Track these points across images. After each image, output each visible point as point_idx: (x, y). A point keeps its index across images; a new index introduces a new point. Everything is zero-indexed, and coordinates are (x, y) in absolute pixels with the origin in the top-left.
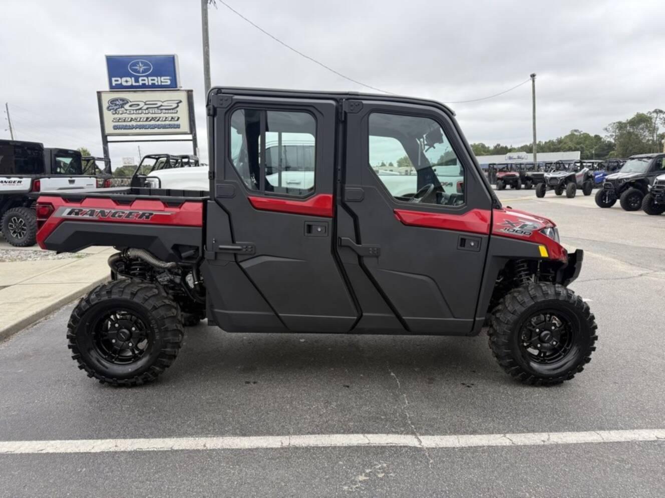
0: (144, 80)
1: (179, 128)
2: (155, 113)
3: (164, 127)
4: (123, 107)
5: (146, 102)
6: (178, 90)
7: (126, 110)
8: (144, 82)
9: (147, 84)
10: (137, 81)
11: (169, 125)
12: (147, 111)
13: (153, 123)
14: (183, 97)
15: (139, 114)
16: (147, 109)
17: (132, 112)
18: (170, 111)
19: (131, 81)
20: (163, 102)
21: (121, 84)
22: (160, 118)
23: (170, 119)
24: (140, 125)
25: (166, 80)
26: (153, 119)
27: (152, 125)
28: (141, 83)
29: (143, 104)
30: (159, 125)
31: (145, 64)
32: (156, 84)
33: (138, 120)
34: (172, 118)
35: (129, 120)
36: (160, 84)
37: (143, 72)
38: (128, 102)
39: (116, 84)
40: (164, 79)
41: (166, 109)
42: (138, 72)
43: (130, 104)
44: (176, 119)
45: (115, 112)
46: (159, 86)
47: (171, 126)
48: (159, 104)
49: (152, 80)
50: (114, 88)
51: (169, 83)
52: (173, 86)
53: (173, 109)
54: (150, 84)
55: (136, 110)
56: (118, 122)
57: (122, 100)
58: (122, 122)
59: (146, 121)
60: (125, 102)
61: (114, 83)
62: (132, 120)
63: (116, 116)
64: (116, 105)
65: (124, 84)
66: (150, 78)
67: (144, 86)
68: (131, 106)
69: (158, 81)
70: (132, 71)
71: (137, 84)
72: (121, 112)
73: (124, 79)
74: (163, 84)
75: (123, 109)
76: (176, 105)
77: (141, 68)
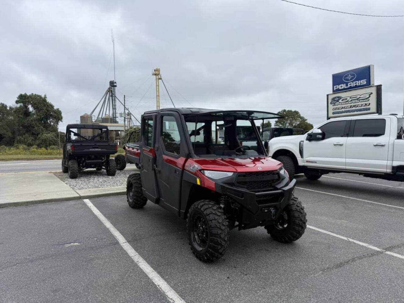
0: (351, 84)
1: (369, 110)
2: (355, 103)
3: (360, 110)
4: (338, 101)
5: (351, 96)
6: (372, 86)
7: (340, 103)
8: (350, 85)
9: (352, 86)
10: (347, 85)
11: (364, 109)
12: (351, 102)
13: (354, 108)
14: (373, 90)
15: (347, 104)
16: (351, 100)
17: (343, 103)
18: (364, 100)
19: (343, 86)
20: (360, 95)
21: (339, 88)
22: (358, 105)
23: (364, 105)
24: (347, 111)
25: (364, 82)
26: (354, 106)
27: (353, 110)
28: (349, 86)
29: (349, 98)
30: (357, 109)
31: (352, 75)
32: (358, 85)
33: (346, 108)
34: (366, 104)
35: (341, 108)
36: (360, 84)
37: (351, 79)
38: (341, 98)
39: (336, 89)
40: (363, 81)
41: (362, 100)
42: (348, 80)
43: (342, 99)
44: (368, 105)
45: (334, 105)
46: (359, 86)
47: (364, 110)
48: (358, 97)
49: (355, 83)
50: (335, 91)
51: (365, 83)
52: (368, 84)
53: (366, 99)
54: (354, 86)
55: (345, 102)
56: (335, 110)
57: (338, 97)
58: (337, 110)
59: (350, 108)
60: (339, 98)
61: (335, 89)
62: (342, 108)
63: (335, 107)
64: (335, 101)
65: (340, 88)
66: (354, 82)
67: (351, 88)
68: (342, 100)
69: (358, 83)
70: (345, 80)
71: (347, 87)
72: (337, 104)
73: (340, 86)
74: (361, 84)
75: (338, 102)
76: (369, 96)
77: (350, 77)
